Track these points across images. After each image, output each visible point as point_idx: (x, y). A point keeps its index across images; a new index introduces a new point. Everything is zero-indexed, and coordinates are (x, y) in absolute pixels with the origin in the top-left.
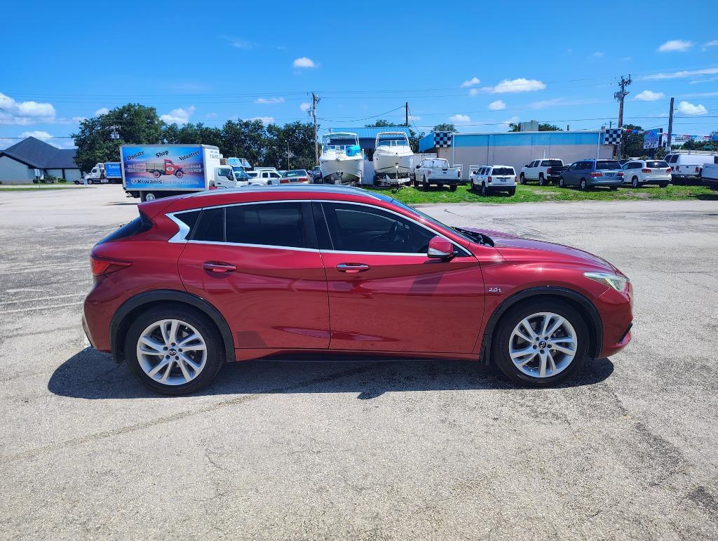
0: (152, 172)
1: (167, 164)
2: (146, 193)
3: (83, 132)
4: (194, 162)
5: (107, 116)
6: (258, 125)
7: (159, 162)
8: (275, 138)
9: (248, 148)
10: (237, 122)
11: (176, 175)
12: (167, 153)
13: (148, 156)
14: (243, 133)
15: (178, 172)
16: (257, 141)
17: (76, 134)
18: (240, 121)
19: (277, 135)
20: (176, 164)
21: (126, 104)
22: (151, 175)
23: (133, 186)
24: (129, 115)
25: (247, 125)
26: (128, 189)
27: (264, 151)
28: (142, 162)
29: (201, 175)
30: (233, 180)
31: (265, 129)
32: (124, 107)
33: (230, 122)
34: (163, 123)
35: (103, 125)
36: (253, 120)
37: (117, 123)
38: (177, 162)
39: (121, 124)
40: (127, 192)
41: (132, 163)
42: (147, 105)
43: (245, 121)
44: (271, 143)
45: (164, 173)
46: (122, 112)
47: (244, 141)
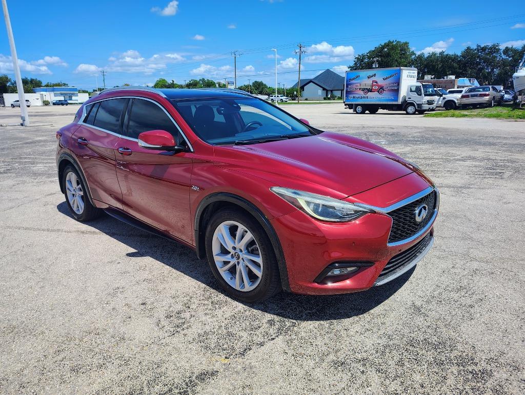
0: (363, 90)
1: (374, 84)
2: (357, 105)
3: (356, 64)
4: (392, 82)
5: (373, 51)
6: (495, 48)
7: (368, 83)
8: (510, 59)
9: (481, 70)
10: (475, 47)
11: (378, 92)
12: (375, 75)
13: (363, 78)
14: (478, 57)
15: (381, 89)
16: (491, 62)
17: (351, 65)
18: (478, 46)
19: (513, 57)
20: (380, 83)
21: (387, 41)
22: (362, 92)
23: (351, 101)
24: (388, 49)
25: (484, 49)
26: (346, 103)
27: (496, 71)
28: (357, 83)
29: (396, 91)
30: (421, 95)
31: (502, 51)
32: (385, 44)
33: (468, 48)
34: (413, 53)
35: (369, 58)
36: (490, 44)
37: (378, 56)
38: (381, 82)
39: (381, 56)
40: (346, 105)
41: (350, 84)
42: (403, 41)
43: (482, 46)
44: (504, 63)
45: (370, 90)
46: (383, 47)
47: (479, 63)
